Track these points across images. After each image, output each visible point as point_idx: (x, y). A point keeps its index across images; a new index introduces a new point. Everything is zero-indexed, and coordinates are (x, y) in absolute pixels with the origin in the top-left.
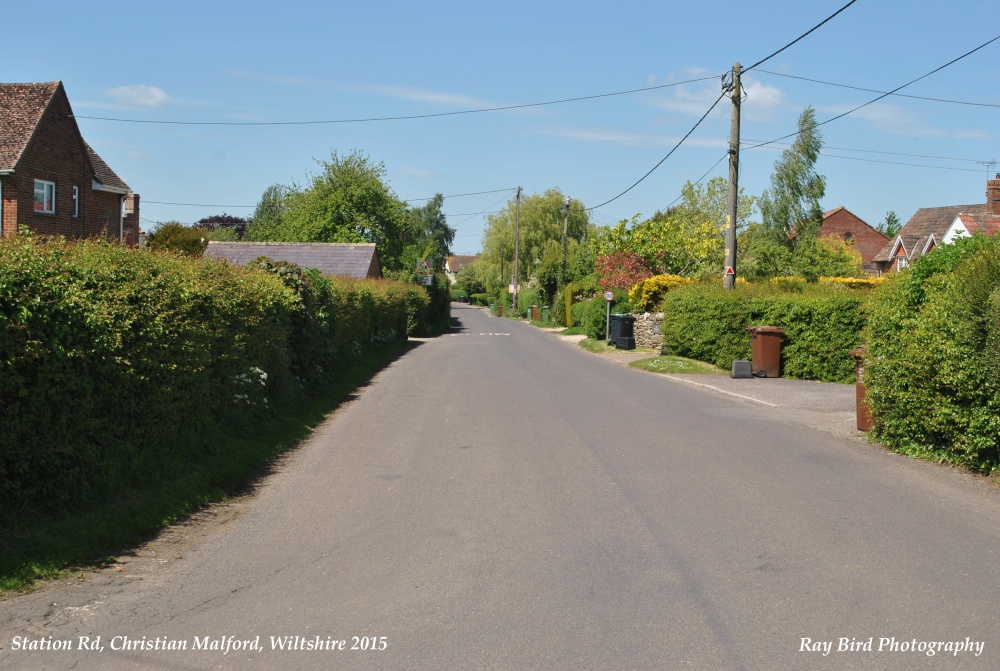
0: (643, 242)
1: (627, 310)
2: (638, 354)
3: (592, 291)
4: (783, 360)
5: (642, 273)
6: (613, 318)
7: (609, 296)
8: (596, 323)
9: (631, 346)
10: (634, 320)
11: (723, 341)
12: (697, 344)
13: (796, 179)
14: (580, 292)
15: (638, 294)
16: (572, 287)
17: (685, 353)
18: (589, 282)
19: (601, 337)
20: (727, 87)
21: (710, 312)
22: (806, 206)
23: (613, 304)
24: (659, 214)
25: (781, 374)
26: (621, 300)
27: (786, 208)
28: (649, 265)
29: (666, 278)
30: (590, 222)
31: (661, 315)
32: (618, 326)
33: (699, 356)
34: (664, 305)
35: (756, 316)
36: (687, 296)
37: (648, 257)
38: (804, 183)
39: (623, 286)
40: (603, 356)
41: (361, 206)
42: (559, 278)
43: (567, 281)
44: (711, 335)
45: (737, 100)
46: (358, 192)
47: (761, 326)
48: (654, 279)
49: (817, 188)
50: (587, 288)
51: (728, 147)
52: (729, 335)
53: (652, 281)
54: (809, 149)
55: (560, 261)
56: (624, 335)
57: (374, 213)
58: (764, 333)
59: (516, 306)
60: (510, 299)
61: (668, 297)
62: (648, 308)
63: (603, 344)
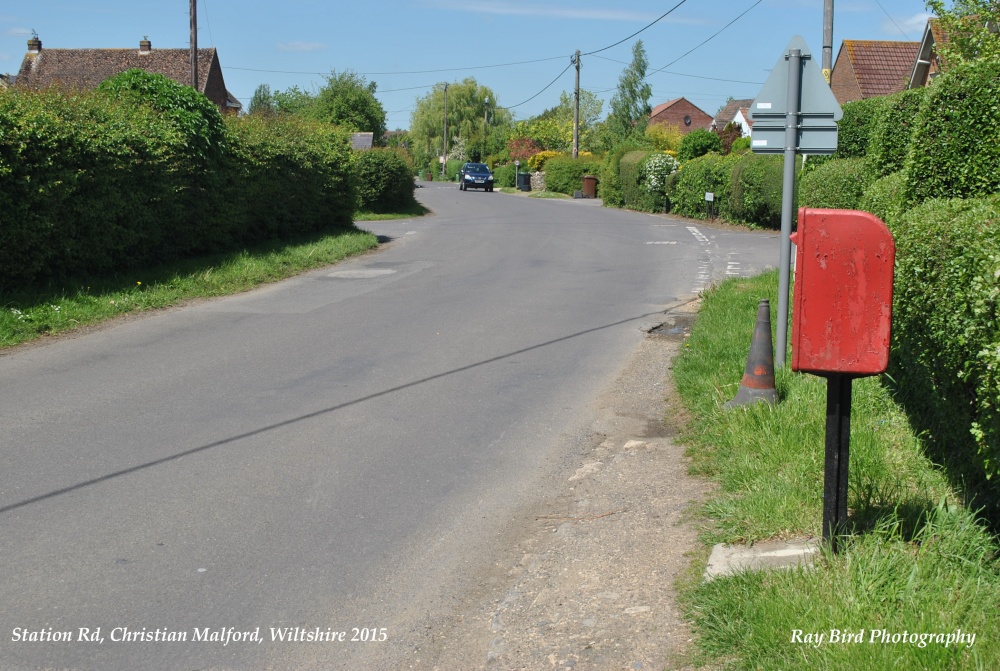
0: (536, 132)
1: (527, 171)
2: (533, 193)
3: (505, 161)
4: (596, 191)
5: (536, 149)
6: (519, 175)
7: (517, 163)
8: (510, 178)
9: (529, 189)
10: (530, 176)
11: (571, 183)
12: (561, 185)
13: (633, 86)
14: (498, 161)
15: (533, 162)
16: (491, 158)
17: (555, 190)
18: (503, 155)
19: (514, 186)
20: (573, 62)
21: (565, 170)
22: (640, 105)
23: (519, 167)
24: (546, 112)
25: (596, 197)
26: (523, 165)
27: (627, 106)
28: (539, 145)
29: (547, 153)
30: (498, 104)
31: (544, 173)
32: (523, 179)
33: (562, 191)
34: (545, 167)
35: (586, 171)
36: (555, 162)
37: (538, 141)
38: (638, 90)
39: (524, 157)
40: (515, 194)
41: (354, 108)
42: (482, 152)
43: (487, 154)
44: (566, 180)
45: (578, 68)
46: (353, 98)
47: (587, 175)
48: (541, 154)
49: (646, 93)
50: (501, 159)
51: (574, 91)
52: (574, 180)
53: (540, 154)
54: (640, 67)
55: (482, 140)
56: (526, 184)
57: (363, 111)
58: (588, 178)
59: (445, 173)
60: (440, 167)
61: (547, 163)
62: (538, 169)
63: (514, 189)
